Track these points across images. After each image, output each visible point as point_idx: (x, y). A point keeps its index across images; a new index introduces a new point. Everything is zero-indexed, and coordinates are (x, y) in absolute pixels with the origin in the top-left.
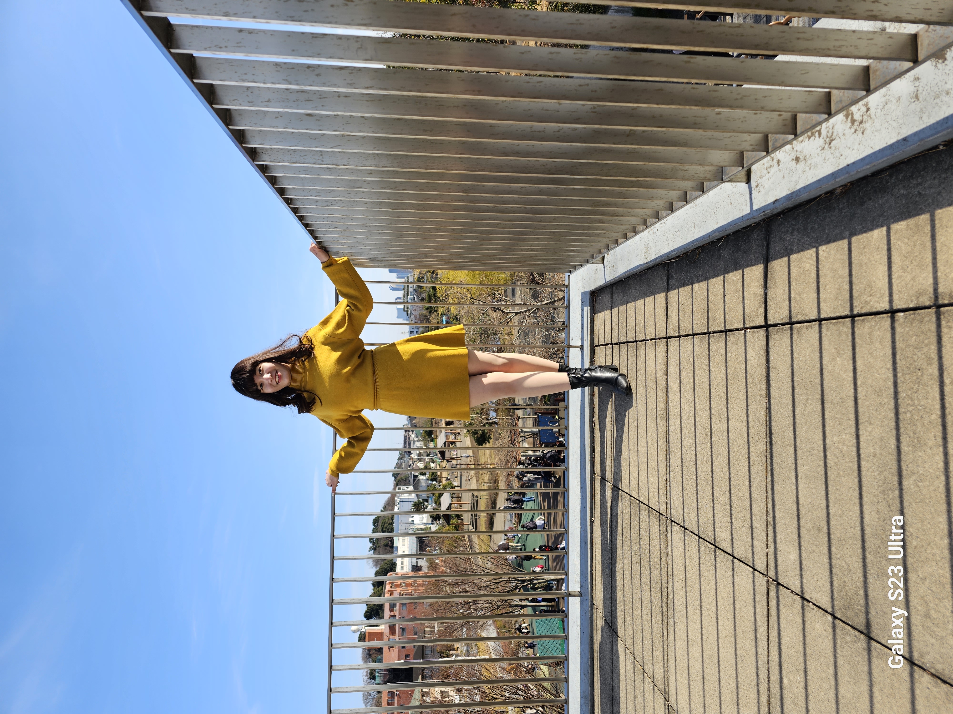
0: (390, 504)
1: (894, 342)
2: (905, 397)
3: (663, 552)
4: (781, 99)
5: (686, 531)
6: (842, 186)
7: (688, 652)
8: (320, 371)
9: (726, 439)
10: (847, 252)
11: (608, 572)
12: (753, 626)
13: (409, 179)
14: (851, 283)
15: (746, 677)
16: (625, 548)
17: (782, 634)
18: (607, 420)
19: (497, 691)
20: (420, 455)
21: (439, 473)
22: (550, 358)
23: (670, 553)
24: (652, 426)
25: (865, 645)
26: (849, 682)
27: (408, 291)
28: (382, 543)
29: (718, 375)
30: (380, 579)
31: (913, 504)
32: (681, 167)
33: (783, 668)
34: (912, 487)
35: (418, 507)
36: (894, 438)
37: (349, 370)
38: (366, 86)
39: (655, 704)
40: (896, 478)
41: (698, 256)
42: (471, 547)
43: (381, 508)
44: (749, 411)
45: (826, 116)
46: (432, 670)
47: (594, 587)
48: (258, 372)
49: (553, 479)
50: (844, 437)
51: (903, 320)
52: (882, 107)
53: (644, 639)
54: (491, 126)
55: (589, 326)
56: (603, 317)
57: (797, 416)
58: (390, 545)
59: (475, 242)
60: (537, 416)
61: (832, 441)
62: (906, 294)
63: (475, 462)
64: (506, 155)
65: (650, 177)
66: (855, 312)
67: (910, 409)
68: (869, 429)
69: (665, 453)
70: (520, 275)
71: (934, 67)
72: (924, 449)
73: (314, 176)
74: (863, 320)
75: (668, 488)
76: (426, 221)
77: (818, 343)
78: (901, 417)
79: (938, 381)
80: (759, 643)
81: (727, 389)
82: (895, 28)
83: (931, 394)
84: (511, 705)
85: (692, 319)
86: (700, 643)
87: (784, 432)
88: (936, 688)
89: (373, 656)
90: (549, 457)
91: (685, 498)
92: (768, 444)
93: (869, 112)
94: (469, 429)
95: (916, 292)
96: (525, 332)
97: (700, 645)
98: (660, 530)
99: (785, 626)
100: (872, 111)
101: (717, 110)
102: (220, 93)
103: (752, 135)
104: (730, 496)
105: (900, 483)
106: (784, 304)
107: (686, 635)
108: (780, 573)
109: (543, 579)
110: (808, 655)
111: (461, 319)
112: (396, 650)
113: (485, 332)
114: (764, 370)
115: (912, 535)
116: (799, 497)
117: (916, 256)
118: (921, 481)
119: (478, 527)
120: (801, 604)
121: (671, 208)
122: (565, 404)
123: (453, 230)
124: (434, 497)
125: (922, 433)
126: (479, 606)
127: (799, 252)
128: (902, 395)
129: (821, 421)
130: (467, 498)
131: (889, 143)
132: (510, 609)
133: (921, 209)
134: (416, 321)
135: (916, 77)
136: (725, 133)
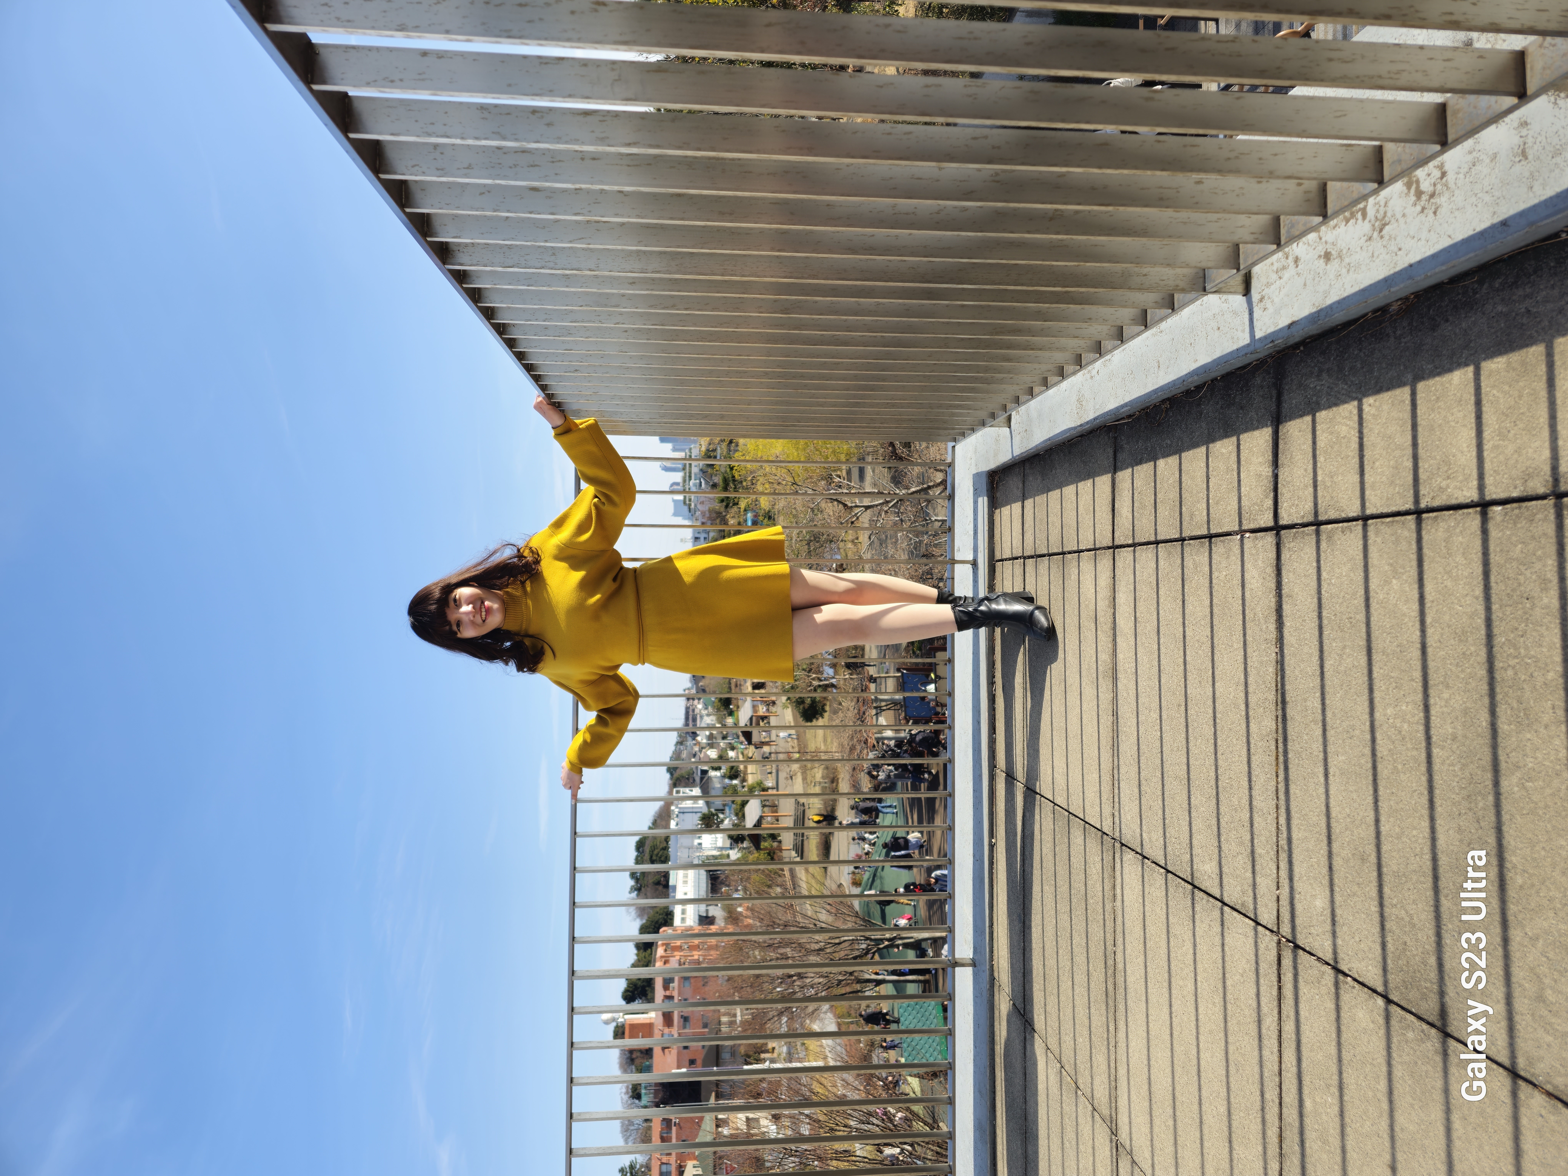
0: (662, 818)
1: (1486, 553)
2: (1504, 643)
3: (1108, 894)
4: (1302, 158)
5: (1146, 861)
6: (1400, 299)
7: (1149, 1056)
8: (550, 602)
9: (1211, 711)
10: (1409, 408)
11: (1018, 926)
12: (1255, 1015)
13: (695, 292)
14: (1415, 458)
15: (1244, 1097)
16: (1046, 888)
17: (1304, 1028)
18: (1016, 681)
19: (838, 1118)
20: (711, 737)
21: (742, 767)
22: (922, 579)
23: (1119, 897)
24: (1089, 691)
25: (1438, 1045)
26: (1412, 1105)
27: (690, 473)
28: (651, 879)
29: (1197, 607)
30: (648, 938)
31: (1518, 817)
32: (1136, 269)
33: (1304, 1082)
34: (1516, 789)
35: (709, 822)
36: (1486, 710)
37: (598, 600)
38: (628, 142)
39: (1096, 1140)
40: (1489, 775)
41: (1164, 415)
42: (795, 885)
43: (649, 823)
44: (1249, 666)
45: (1376, 185)
46: (733, 1084)
47: (995, 952)
48: (452, 604)
49: (926, 776)
50: (1404, 708)
51: (1502, 518)
52: (1466, 170)
53: (1077, 1035)
54: (828, 205)
55: (986, 528)
56: (1009, 514)
57: (1327, 675)
58: (664, 883)
59: (802, 393)
60: (899, 674)
61: (1385, 715)
62: (1506, 476)
63: (800, 748)
64: (853, 251)
65: (1086, 286)
66: (1423, 505)
67: (1512, 662)
68: (1446, 695)
69: (1111, 734)
70: (871, 445)
71: (1551, 105)
72: (1535, 727)
73: (541, 288)
74: (1436, 517)
75: (1116, 791)
76: (722, 360)
77: (1361, 556)
78: (1498, 676)
79: (1558, 616)
80: (1265, 1042)
81: (1212, 631)
82: (1488, 41)
83: (1547, 639)
84: (861, 1142)
85: (1156, 517)
86: (1169, 1042)
87: (1305, 700)
88: (1553, 1115)
89: (637, 1061)
90: (921, 740)
91: (1143, 807)
92: (1280, 720)
93: (1445, 179)
94: (791, 695)
95: (1523, 472)
96: (880, 538)
97: (1169, 1046)
98: (1102, 860)
99: (1307, 1014)
100: (1450, 177)
101: (1195, 176)
102: (392, 155)
103: (1255, 217)
104: (1218, 804)
105: (1496, 784)
106: (1306, 493)
107: (1145, 1028)
108: (1299, 929)
109: (912, 938)
110: (1345, 1062)
111: (776, 517)
112: (674, 1052)
113: (815, 538)
114: (1273, 600)
115: (1515, 867)
116: (1331, 805)
117: (1522, 413)
118: (1530, 779)
119: (805, 854)
120: (1333, 980)
121: (1120, 337)
122: (946, 655)
123: (766, 373)
124: (734, 806)
125: (1532, 702)
126: (808, 980)
127: (1330, 407)
128: (1499, 640)
129: (1367, 683)
130: (787, 808)
131: (1478, 229)
132: (858, 987)
133: (1531, 337)
134: (704, 520)
135: (1522, 120)
136: (1209, 215)
